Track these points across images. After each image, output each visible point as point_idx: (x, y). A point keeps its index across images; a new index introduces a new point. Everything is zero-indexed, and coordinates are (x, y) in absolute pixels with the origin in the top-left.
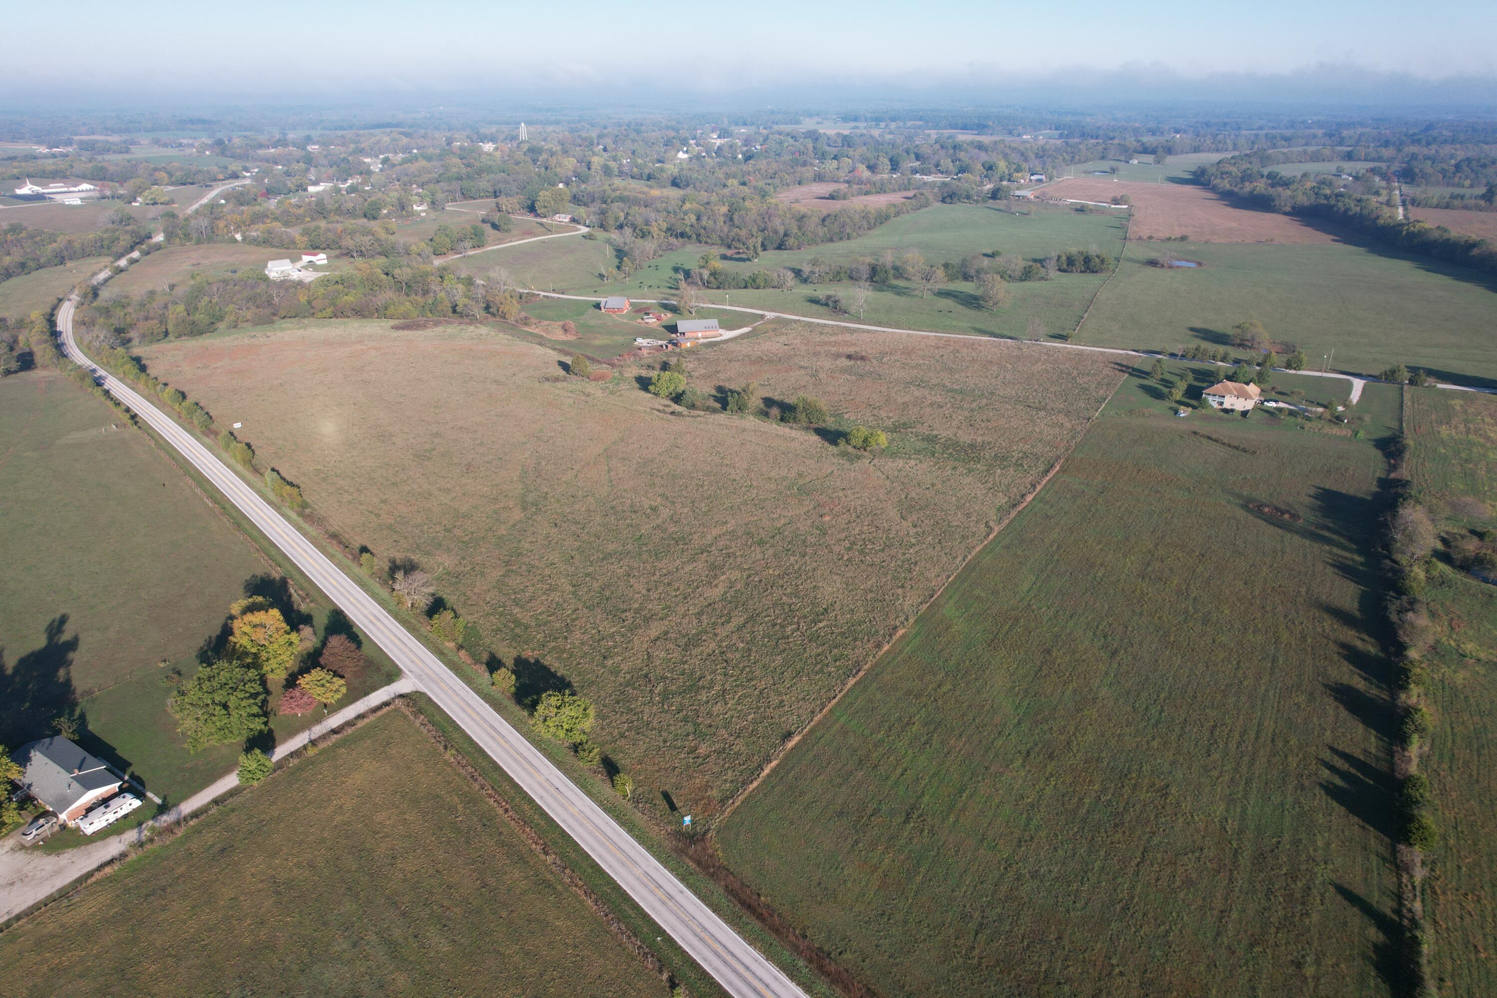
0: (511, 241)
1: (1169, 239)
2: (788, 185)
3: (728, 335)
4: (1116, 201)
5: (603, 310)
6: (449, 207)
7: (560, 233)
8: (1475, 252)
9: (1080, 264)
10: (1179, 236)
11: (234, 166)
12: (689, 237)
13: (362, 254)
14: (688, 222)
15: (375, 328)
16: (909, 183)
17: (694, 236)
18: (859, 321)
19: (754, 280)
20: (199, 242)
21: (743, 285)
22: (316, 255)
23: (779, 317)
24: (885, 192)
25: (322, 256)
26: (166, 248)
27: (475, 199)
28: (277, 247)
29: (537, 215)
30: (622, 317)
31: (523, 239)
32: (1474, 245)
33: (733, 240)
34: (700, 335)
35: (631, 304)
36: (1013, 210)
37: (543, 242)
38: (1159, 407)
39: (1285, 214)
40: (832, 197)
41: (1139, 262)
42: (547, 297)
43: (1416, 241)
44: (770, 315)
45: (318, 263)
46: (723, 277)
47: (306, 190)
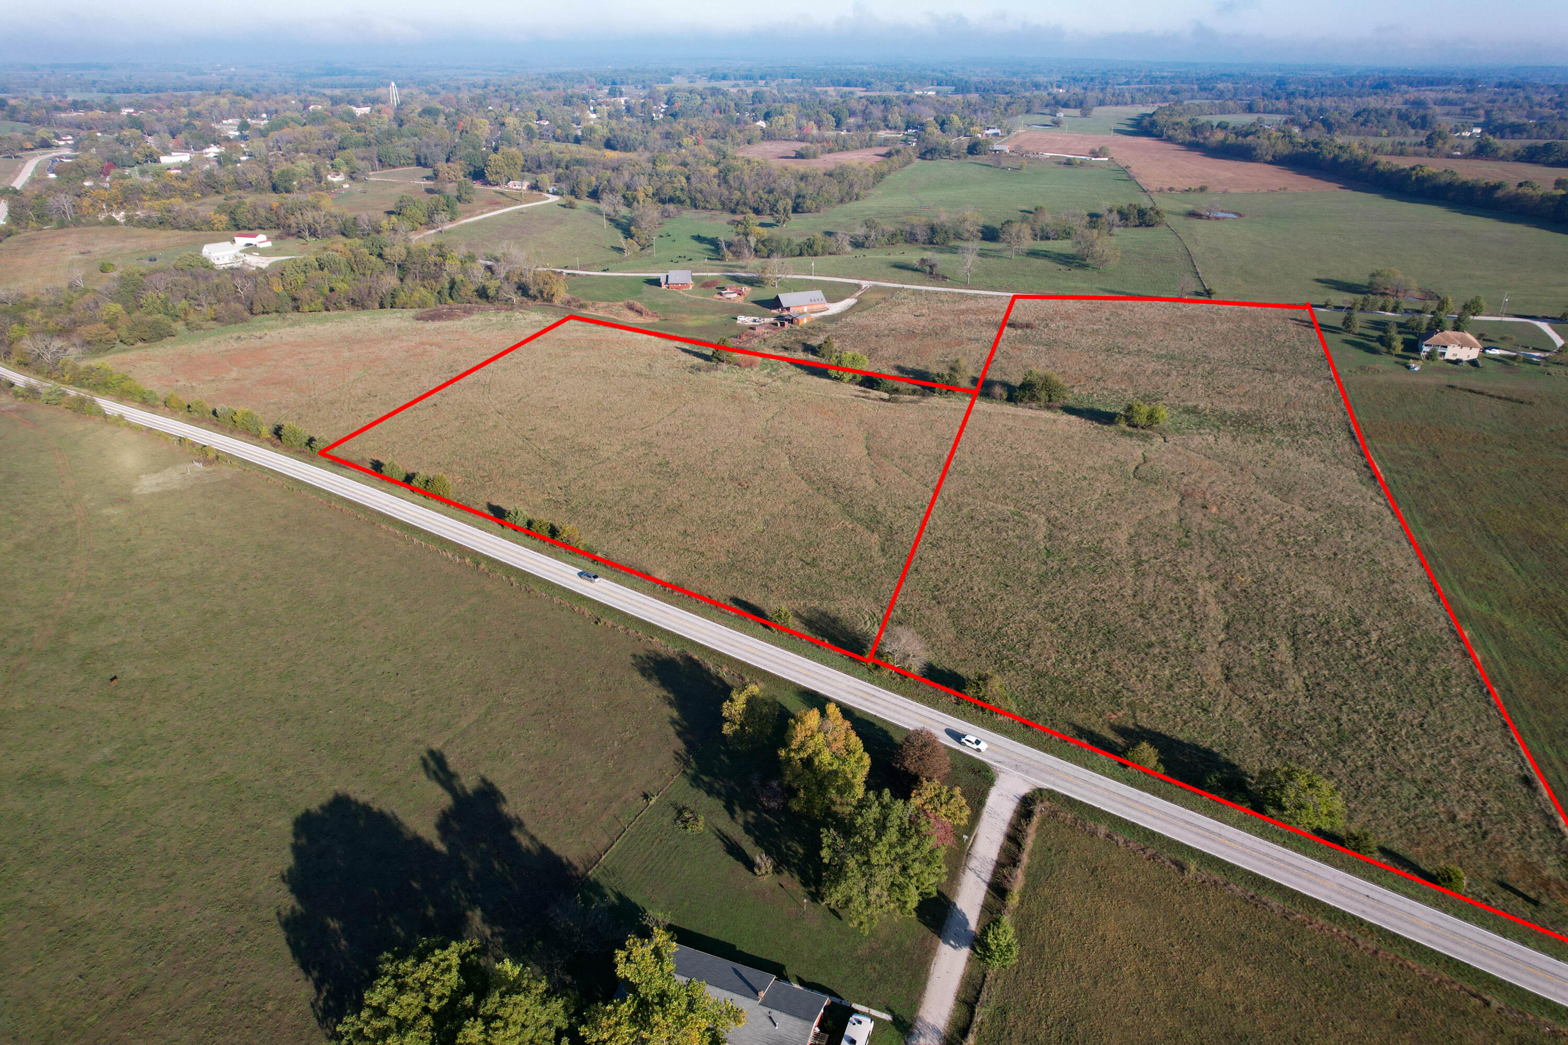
0: (482, 213)
1: (1189, 190)
2: (738, 145)
3: (836, 308)
4: (1094, 154)
5: (664, 287)
6: (373, 177)
7: (529, 202)
8: (1499, 194)
9: (1134, 219)
10: (1197, 186)
11: (42, 132)
12: (682, 202)
13: (314, 234)
14: (677, 185)
15: (390, 320)
16: (871, 139)
17: (688, 201)
18: (966, 285)
19: (810, 246)
20: (62, 225)
21: (798, 252)
22: (254, 236)
23: (876, 286)
24: (847, 149)
25: (262, 237)
26: (18, 233)
27: (394, 167)
28: (184, 229)
29: (487, 183)
30: (690, 292)
31: (494, 210)
32: (1497, 187)
33: (738, 204)
34: (806, 309)
35: (694, 278)
36: (1004, 164)
37: (520, 212)
38: (1384, 362)
39: (1266, 162)
40: (800, 156)
41: (1180, 214)
42: (574, 275)
43: (1426, 185)
44: (865, 284)
45: (261, 246)
46: (774, 244)
47: (157, 161)
